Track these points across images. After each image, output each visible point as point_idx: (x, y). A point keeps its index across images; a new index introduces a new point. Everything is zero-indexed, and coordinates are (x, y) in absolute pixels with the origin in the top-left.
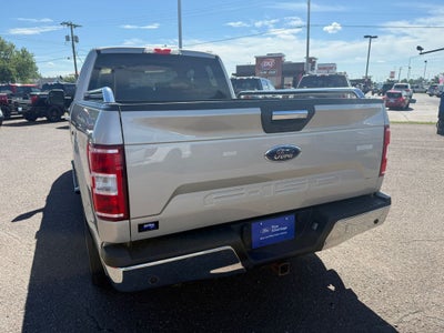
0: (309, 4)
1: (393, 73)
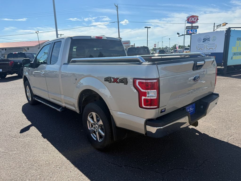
0: (117, 11)
1: (155, 45)
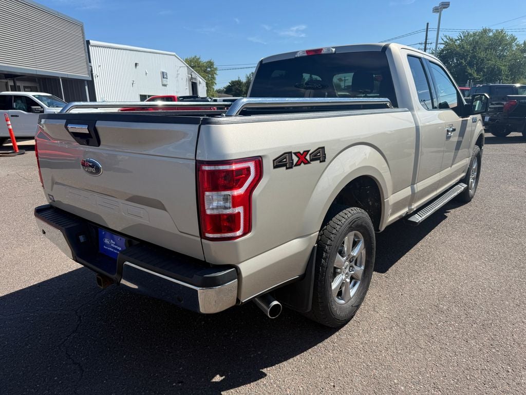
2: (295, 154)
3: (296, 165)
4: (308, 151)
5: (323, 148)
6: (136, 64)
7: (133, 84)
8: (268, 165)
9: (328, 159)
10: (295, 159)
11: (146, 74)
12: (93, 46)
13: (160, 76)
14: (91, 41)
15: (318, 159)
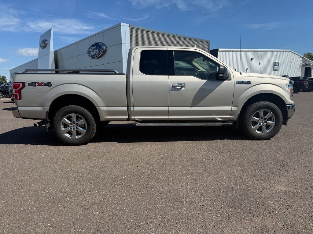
2: (37, 83)
3: (37, 86)
4: (43, 83)
5: (51, 83)
6: (252, 59)
7: (247, 70)
8: (26, 84)
9: (52, 87)
10: (37, 84)
11: (260, 64)
12: (220, 51)
13: (273, 64)
14: (219, 49)
15: (48, 85)
